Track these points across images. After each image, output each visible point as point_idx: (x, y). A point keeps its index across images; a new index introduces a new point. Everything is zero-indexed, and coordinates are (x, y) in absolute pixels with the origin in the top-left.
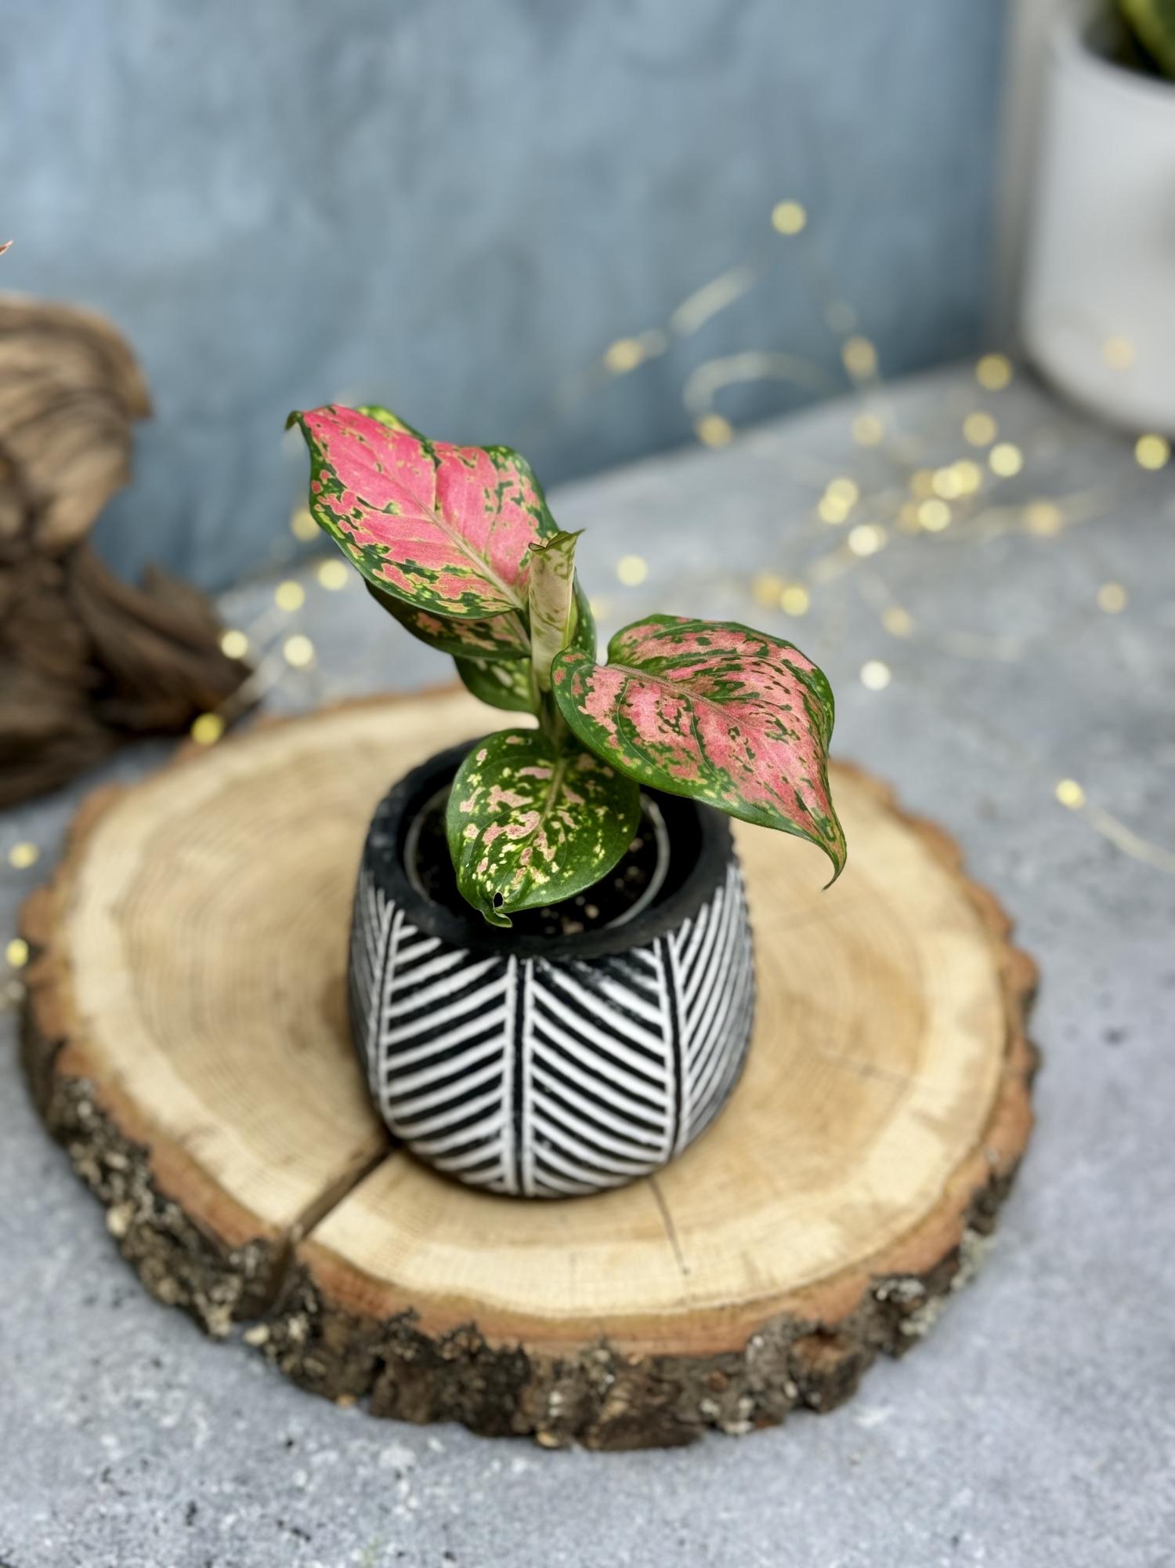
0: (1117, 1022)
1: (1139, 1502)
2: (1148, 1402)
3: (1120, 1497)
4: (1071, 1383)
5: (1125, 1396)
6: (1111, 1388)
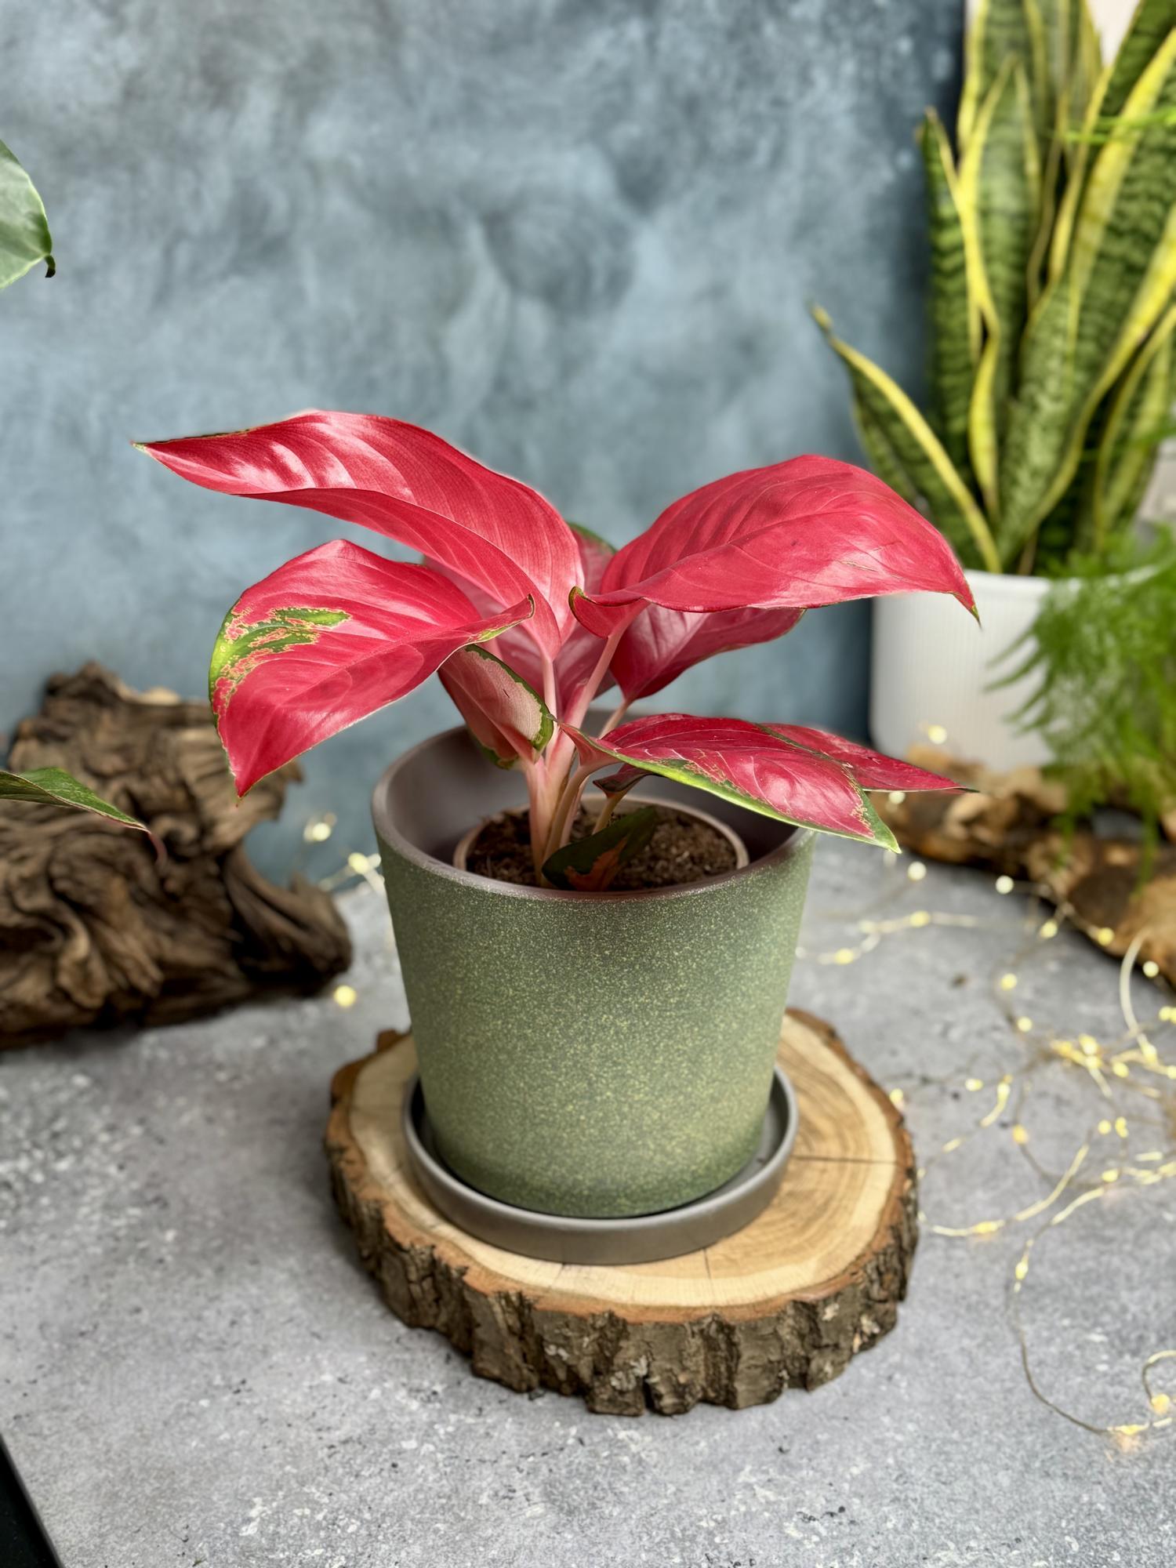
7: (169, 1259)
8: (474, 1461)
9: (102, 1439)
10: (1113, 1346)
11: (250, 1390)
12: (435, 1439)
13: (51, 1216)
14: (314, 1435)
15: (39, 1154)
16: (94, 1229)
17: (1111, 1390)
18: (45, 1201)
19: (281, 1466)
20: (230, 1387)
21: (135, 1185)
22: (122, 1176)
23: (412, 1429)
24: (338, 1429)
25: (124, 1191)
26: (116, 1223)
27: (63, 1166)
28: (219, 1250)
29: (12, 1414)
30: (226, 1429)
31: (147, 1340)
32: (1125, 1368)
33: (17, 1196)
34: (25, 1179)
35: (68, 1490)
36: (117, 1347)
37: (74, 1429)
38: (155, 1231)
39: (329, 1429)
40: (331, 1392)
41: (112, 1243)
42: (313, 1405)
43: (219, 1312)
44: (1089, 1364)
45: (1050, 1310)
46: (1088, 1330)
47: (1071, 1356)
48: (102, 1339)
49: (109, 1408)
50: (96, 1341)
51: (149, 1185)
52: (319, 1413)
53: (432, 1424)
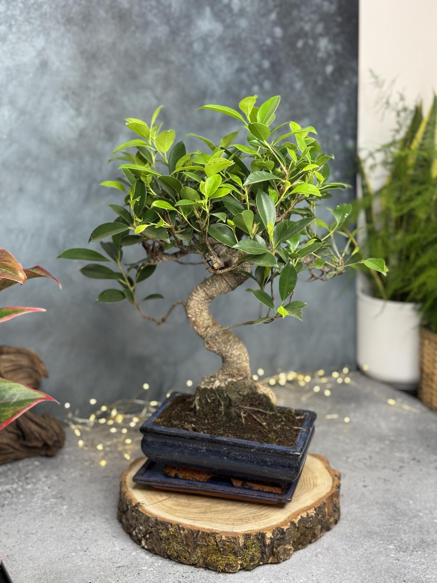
0: (366, 484)
1: (356, 552)
2: (361, 539)
3: (352, 551)
4: (345, 536)
5: (356, 538)
6: (353, 537)
7: (64, 514)
8: (167, 573)
9: (37, 563)
10: (397, 549)
11: (90, 551)
12: (154, 567)
13: (24, 500)
14: (111, 564)
15: (21, 483)
16: (38, 505)
17: (395, 562)
18: (22, 496)
19: (99, 572)
20: (83, 550)
21: (54, 493)
22: (49, 490)
23: (146, 564)
24: (120, 563)
25: (50, 495)
26: (46, 503)
27: (29, 487)
28: (82, 512)
29: (6, 555)
30: (81, 561)
31: (55, 536)
32: (400, 556)
33: (12, 494)
34: (16, 490)
35: (24, 576)
36: (44, 538)
37: (27, 560)
38: (60, 506)
39: (117, 563)
40: (118, 553)
41: (44, 509)
42: (112, 556)
43: (80, 529)
44: (387, 554)
45: (375, 538)
46: (388, 545)
47: (382, 552)
48: (39, 535)
49: (40, 554)
50: (37, 536)
51: (58, 493)
52: (113, 559)
53: (153, 563)
